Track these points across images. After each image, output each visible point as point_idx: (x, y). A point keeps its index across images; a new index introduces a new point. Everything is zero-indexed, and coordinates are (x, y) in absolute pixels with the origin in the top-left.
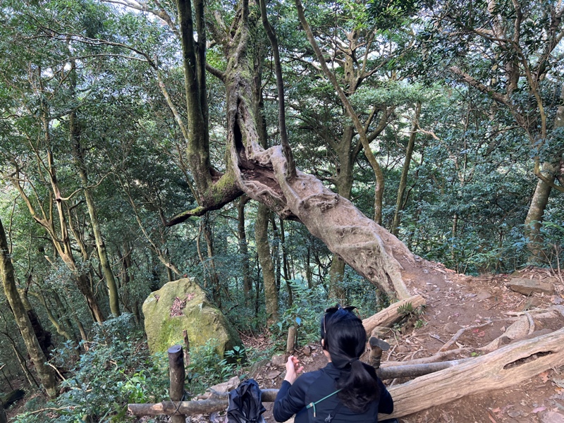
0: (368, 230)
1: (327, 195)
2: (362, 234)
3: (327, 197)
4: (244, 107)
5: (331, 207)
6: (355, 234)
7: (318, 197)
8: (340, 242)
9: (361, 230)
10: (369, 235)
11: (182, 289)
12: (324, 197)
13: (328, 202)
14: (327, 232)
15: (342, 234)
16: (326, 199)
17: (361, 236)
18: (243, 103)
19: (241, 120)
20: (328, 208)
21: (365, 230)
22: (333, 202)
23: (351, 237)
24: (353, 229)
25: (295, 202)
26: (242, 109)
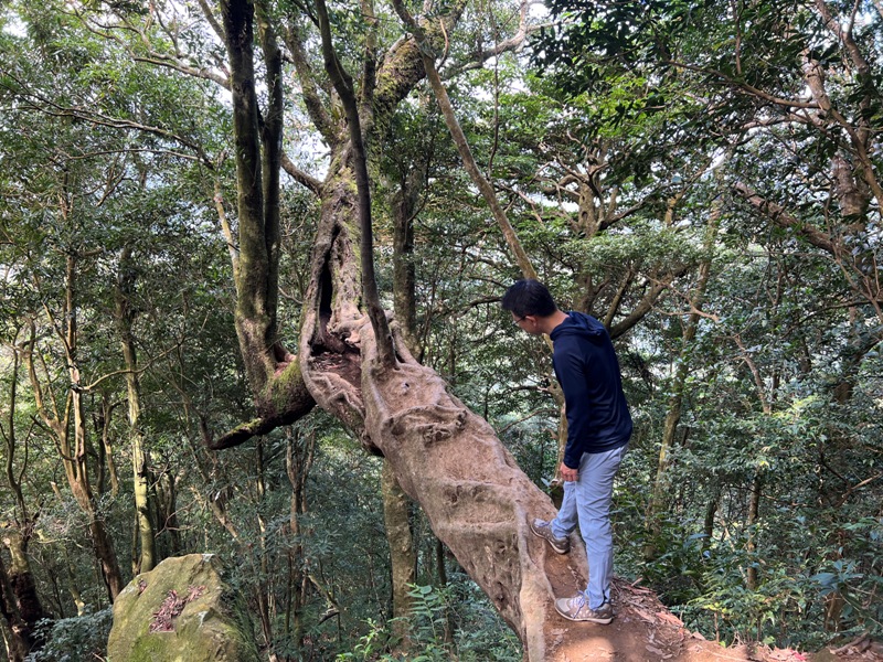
0: (506, 494)
1: (443, 411)
2: (493, 502)
3: (443, 415)
4: (344, 240)
5: (446, 437)
6: (480, 500)
7: (425, 413)
8: (449, 516)
9: (494, 493)
10: (507, 507)
11: (186, 575)
12: (437, 415)
13: (442, 426)
14: (428, 489)
15: (454, 500)
16: (440, 419)
17: (491, 506)
18: (344, 235)
19: (337, 263)
20: (440, 438)
21: (500, 495)
22: (451, 425)
23: (472, 506)
24: (477, 489)
25: (378, 419)
26: (340, 243)
